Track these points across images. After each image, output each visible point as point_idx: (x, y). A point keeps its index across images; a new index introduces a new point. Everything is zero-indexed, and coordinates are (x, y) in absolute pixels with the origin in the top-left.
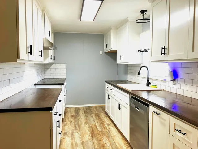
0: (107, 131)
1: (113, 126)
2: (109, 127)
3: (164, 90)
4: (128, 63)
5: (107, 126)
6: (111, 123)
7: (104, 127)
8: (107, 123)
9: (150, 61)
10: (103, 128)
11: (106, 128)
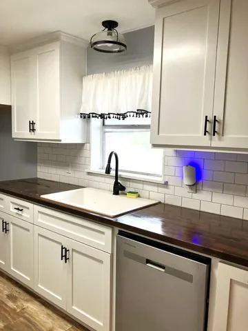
0: (22, 319)
1: (28, 297)
2: (19, 304)
3: (162, 202)
4: (60, 141)
5: (11, 304)
6: (17, 289)
7: (6, 311)
8: (6, 292)
9: (151, 145)
10: (7, 315)
11: (14, 310)
